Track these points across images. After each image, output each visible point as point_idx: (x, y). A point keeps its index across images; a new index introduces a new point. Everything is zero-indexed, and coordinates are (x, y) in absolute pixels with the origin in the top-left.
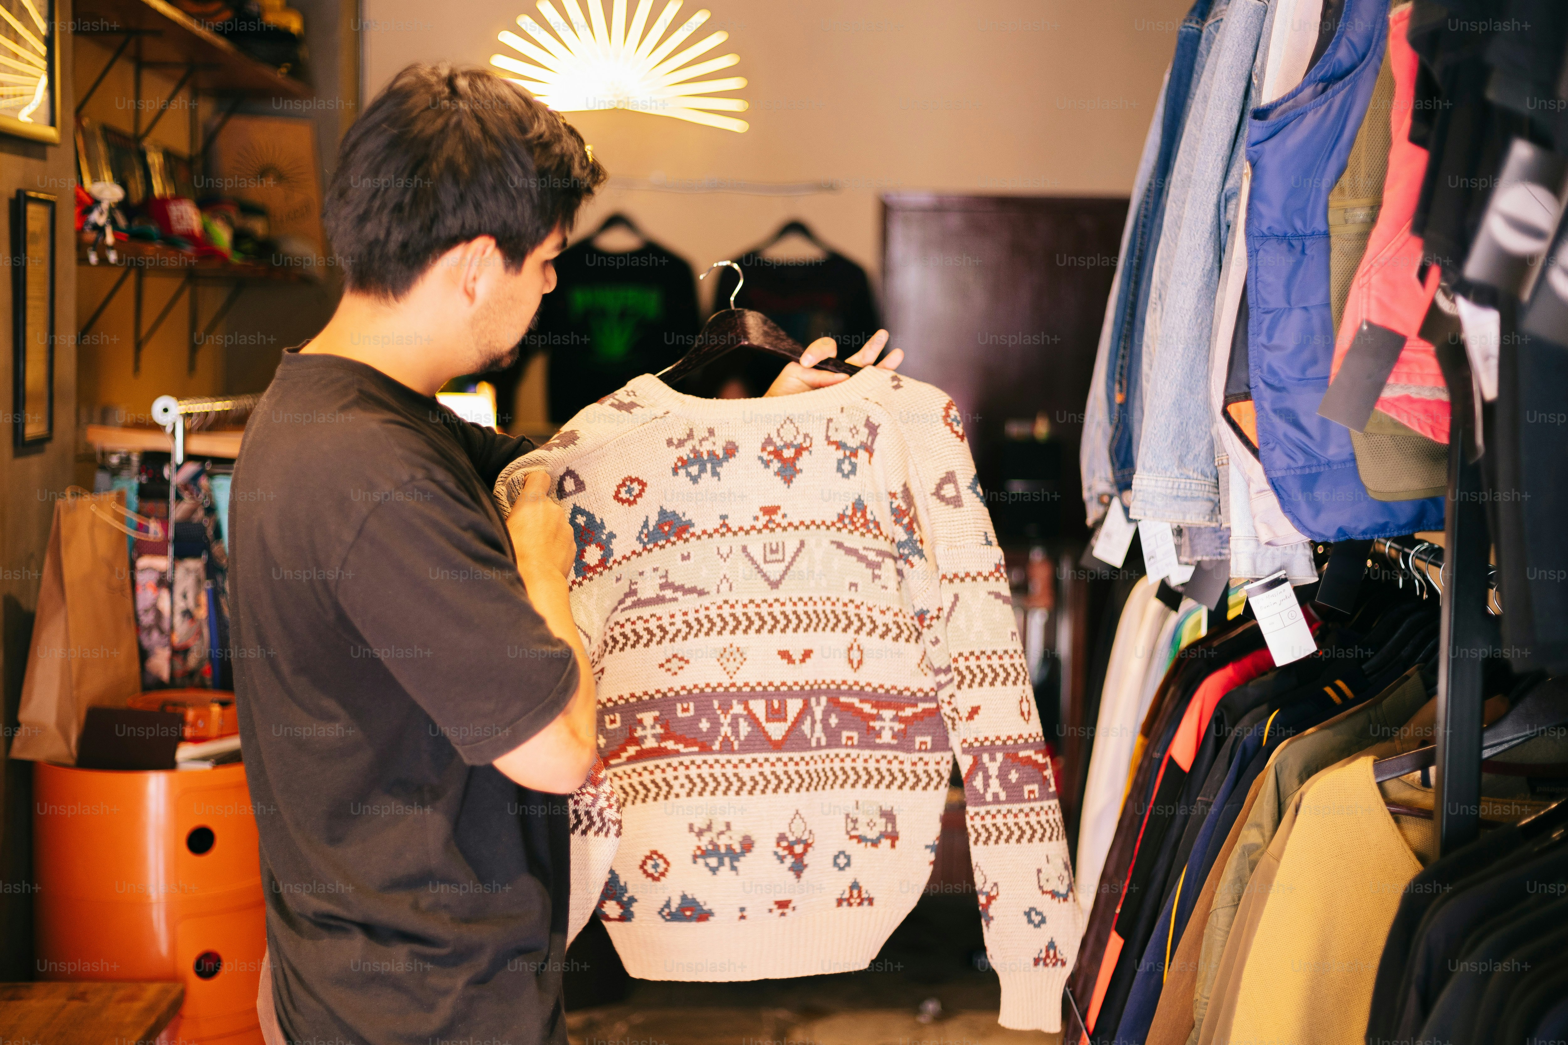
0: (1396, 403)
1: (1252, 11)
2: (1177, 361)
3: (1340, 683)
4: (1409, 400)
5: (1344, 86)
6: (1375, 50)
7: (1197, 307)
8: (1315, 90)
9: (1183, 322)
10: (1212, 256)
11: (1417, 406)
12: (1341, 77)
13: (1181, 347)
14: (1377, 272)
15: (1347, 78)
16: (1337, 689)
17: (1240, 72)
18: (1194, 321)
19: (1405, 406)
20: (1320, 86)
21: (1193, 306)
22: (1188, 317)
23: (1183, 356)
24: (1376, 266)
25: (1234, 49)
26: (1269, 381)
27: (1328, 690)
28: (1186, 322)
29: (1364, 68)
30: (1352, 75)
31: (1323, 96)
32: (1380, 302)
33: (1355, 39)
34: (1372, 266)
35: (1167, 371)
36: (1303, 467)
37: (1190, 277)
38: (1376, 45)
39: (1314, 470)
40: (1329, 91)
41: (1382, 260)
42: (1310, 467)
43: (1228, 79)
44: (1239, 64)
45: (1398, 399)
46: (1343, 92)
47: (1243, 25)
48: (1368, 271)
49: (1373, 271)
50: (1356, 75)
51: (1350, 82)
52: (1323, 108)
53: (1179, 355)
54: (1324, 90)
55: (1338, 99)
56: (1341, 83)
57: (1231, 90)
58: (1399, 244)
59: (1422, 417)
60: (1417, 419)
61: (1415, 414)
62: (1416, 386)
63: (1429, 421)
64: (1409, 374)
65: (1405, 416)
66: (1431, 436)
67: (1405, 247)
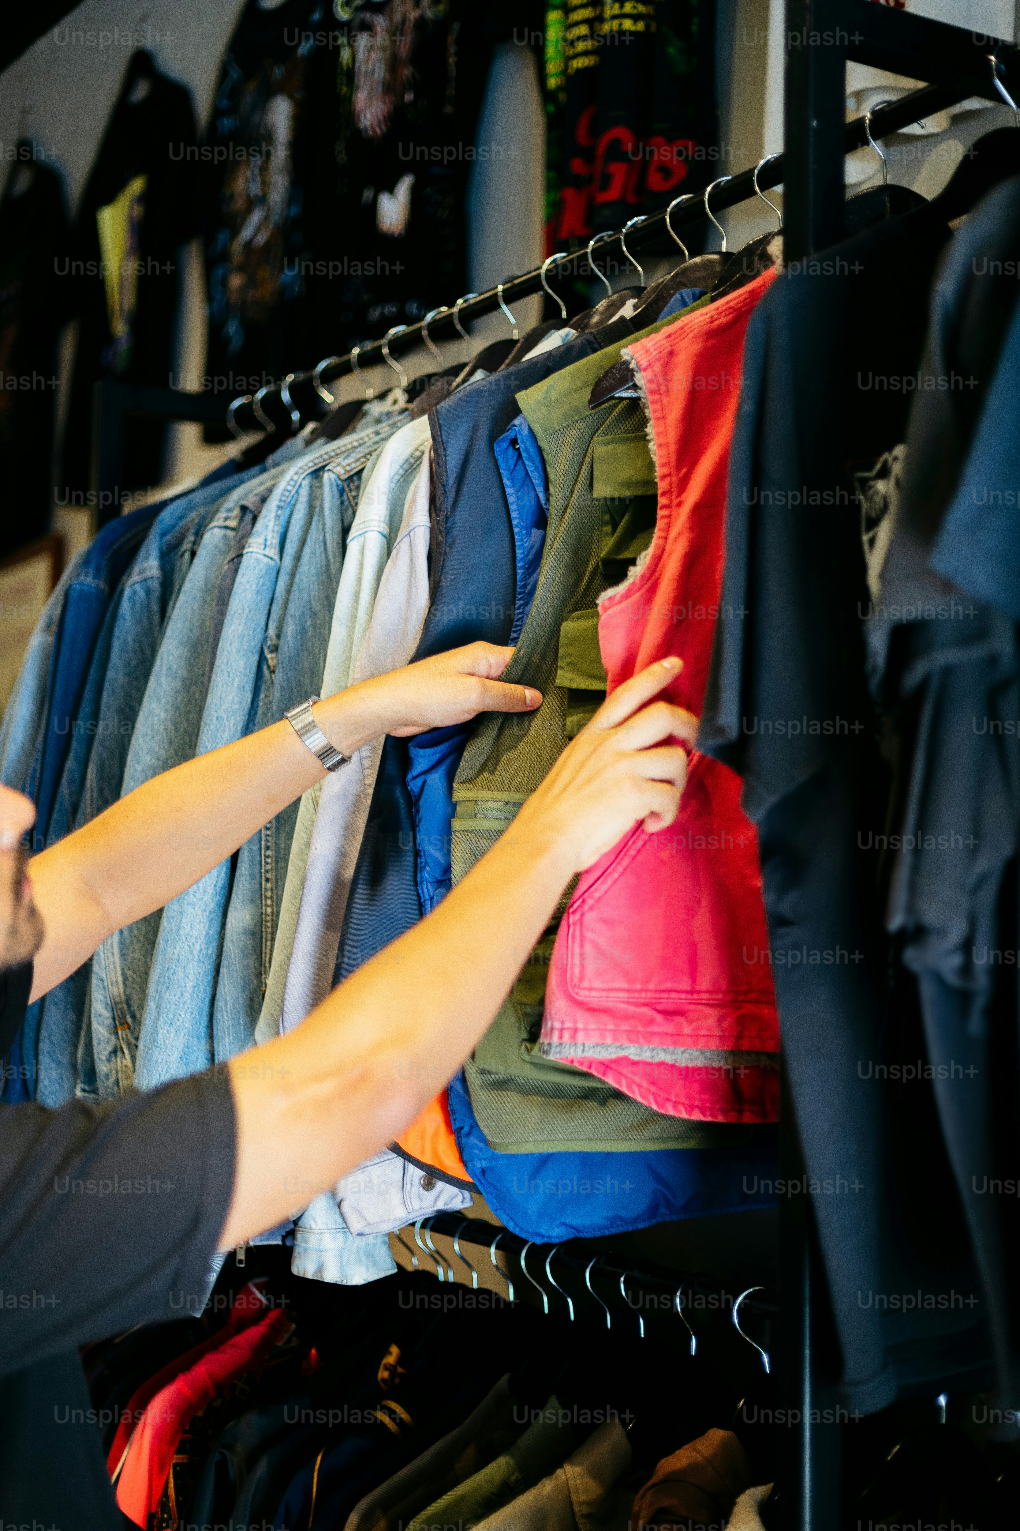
0: (614, 1066)
1: (263, 571)
2: (185, 1003)
3: (393, 1405)
4: (629, 1063)
7: (208, 934)
9: (191, 953)
10: (224, 869)
13: (190, 984)
14: (591, 908)
16: (391, 1412)
17: (252, 644)
18: (204, 951)
21: (204, 933)
22: (197, 947)
23: (192, 996)
24: (589, 902)
25: (245, 615)
27: (380, 1415)
28: (196, 953)
32: (595, 946)
34: (583, 902)
35: (171, 1016)
37: (198, 895)
41: (597, 895)
43: (238, 651)
44: (251, 633)
45: (618, 1061)
47: (254, 586)
48: (580, 908)
49: (585, 908)
53: (187, 995)
57: (242, 665)
59: (645, 1084)
60: (639, 1086)
61: (636, 1079)
62: (637, 1045)
63: (653, 1089)
64: (629, 1032)
65: (624, 1082)
66: (654, 1107)
67: (622, 878)
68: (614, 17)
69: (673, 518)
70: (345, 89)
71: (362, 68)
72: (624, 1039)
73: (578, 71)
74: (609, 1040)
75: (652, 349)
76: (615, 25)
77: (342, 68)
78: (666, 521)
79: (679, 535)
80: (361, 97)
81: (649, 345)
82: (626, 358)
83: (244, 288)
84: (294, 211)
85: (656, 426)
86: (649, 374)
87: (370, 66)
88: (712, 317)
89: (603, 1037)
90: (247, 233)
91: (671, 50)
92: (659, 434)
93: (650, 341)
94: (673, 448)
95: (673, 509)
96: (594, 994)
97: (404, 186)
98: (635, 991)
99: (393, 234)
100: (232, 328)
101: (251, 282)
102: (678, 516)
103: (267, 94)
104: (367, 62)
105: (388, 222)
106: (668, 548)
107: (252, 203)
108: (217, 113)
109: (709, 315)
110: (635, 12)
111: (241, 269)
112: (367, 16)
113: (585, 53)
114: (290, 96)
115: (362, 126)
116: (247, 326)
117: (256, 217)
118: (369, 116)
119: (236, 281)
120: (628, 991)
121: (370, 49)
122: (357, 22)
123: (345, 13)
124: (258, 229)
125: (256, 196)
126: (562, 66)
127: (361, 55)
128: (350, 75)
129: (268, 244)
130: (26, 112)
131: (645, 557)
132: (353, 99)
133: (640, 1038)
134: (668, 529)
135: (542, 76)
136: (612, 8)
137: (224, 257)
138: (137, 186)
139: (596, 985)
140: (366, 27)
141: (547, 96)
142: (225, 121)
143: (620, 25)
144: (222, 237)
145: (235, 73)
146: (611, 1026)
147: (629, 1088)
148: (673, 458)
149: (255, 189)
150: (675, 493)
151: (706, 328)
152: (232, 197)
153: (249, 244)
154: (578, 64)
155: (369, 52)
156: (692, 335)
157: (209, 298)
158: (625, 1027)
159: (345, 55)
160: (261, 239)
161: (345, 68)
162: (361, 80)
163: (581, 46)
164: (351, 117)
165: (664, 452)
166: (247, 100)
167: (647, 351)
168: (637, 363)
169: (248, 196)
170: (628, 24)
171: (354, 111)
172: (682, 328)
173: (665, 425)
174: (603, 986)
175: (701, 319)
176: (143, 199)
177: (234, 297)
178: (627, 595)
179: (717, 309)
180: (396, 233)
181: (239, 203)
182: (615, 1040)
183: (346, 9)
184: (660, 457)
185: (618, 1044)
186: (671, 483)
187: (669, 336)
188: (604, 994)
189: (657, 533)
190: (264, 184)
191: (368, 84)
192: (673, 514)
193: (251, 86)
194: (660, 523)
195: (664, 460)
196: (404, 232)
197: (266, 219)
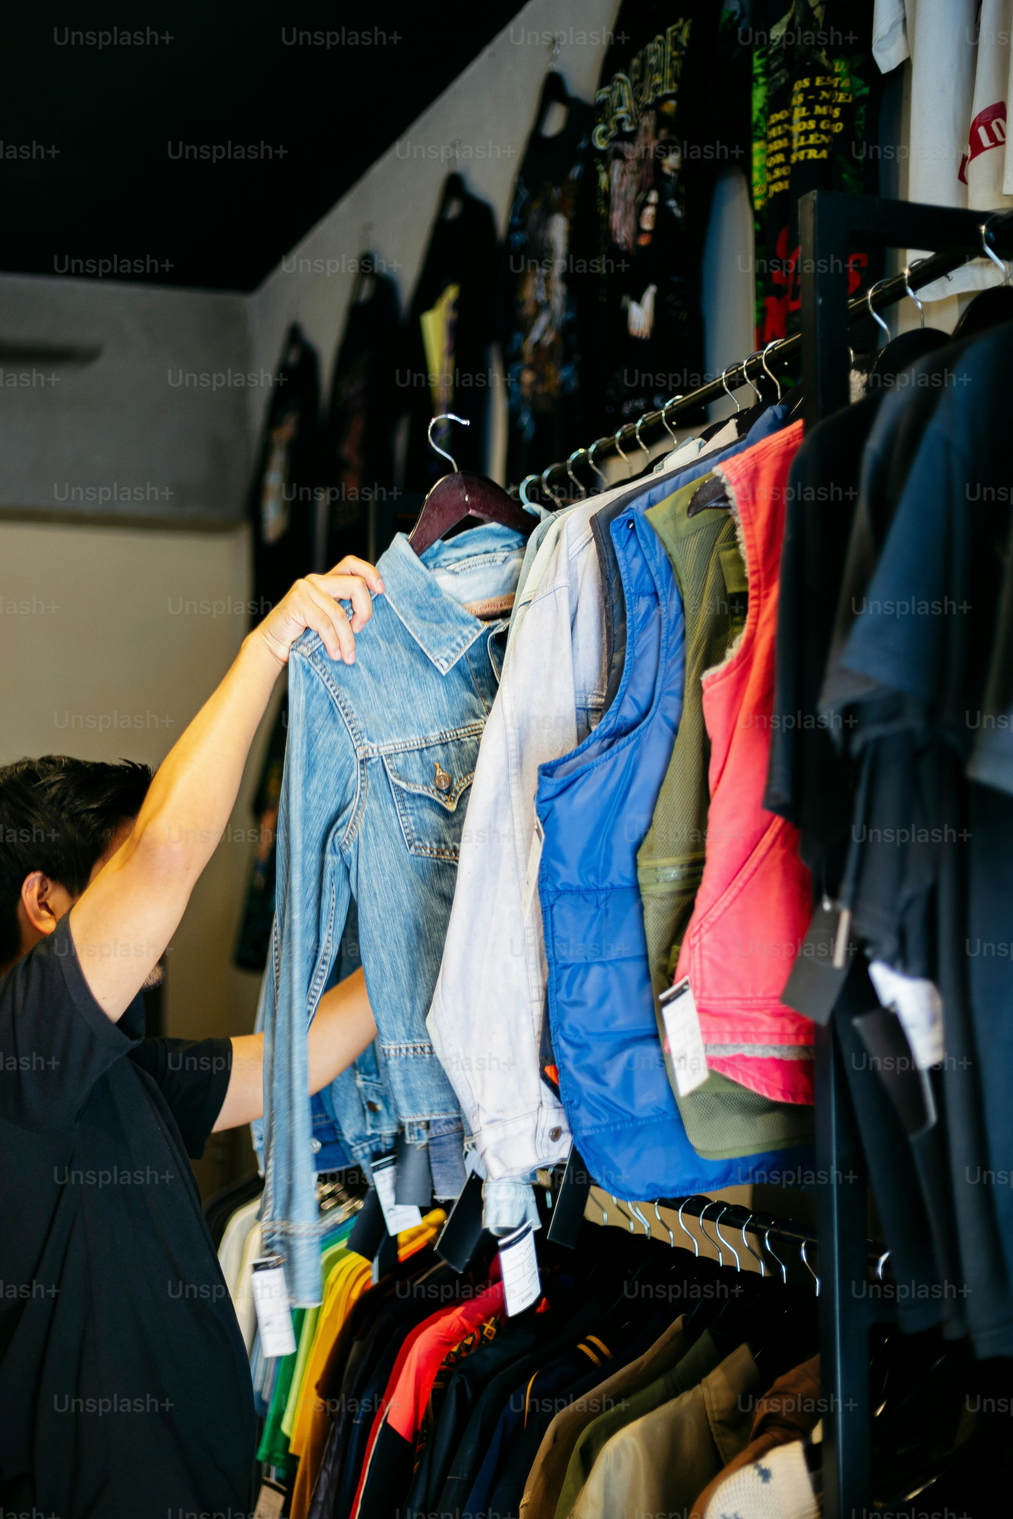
0: (732, 1063)
3: (594, 1339)
4: (744, 1059)
5: (629, 742)
6: (657, 706)
8: (600, 747)
11: (751, 1064)
12: (626, 734)
14: (707, 931)
15: (632, 734)
16: (593, 1347)
19: (739, 1064)
20: (606, 742)
24: (706, 926)
26: (571, 1038)
27: (582, 1346)
29: (648, 725)
30: (636, 731)
31: (608, 752)
32: (713, 962)
33: (638, 698)
34: (701, 926)
36: (607, 1126)
38: (658, 703)
39: (619, 1127)
40: (615, 748)
41: (712, 920)
42: (615, 1124)
45: (733, 1059)
46: (629, 748)
48: (699, 931)
49: (703, 931)
50: (640, 731)
51: (634, 737)
52: (609, 764)
54: (610, 745)
55: (624, 754)
56: (624, 740)
58: (726, 903)
59: (757, 1076)
60: (753, 1078)
61: (751, 1072)
62: (750, 1044)
63: (764, 1080)
64: (744, 1033)
65: (740, 1075)
66: (766, 1095)
67: (733, 906)
68: (801, 148)
69: (762, 607)
70: (603, 211)
71: (616, 190)
72: (739, 1038)
73: (775, 193)
74: (727, 1040)
75: (740, 467)
76: (801, 155)
77: (600, 190)
78: (755, 609)
79: (767, 621)
80: (616, 217)
81: (737, 464)
82: (718, 474)
83: (534, 384)
84: (570, 316)
85: (745, 530)
86: (739, 487)
87: (623, 190)
88: (788, 440)
89: (722, 1038)
90: (535, 335)
91: (845, 176)
92: (748, 537)
93: (738, 460)
94: (760, 549)
95: (762, 599)
96: (714, 1002)
97: (649, 295)
98: (747, 999)
99: (641, 337)
100: (525, 419)
101: (541, 378)
102: (765, 605)
103: (548, 211)
104: (621, 184)
105: (637, 328)
106: (758, 632)
107: (541, 307)
108: (512, 229)
109: (785, 439)
110: (819, 142)
111: (531, 367)
112: (620, 145)
113: (782, 179)
114: (566, 215)
115: (618, 240)
116: (537, 417)
117: (543, 320)
118: (623, 233)
119: (528, 377)
120: (741, 999)
121: (623, 173)
122: (612, 151)
123: (602, 143)
124: (544, 332)
125: (543, 301)
126: (765, 190)
127: (615, 180)
128: (607, 197)
129: (552, 345)
130: (368, 228)
131: (740, 640)
132: (610, 217)
133: (753, 1037)
134: (757, 616)
135: (752, 199)
136: (799, 141)
137: (518, 356)
138: (451, 293)
139: (715, 994)
140: (619, 155)
141: (758, 216)
142: (517, 237)
143: (806, 155)
144: (518, 337)
145: (525, 194)
146: (728, 1028)
147: (744, 1079)
148: (760, 557)
149: (542, 296)
150: (763, 586)
151: (784, 449)
152: (523, 303)
153: (537, 344)
154: (776, 188)
155: (622, 176)
156: (772, 455)
157: (509, 392)
158: (740, 1028)
159: (603, 179)
160: (549, 339)
161: (603, 192)
162: (616, 201)
163: (778, 173)
164: (609, 234)
165: (752, 551)
166: (534, 218)
167: (736, 468)
168: (728, 478)
169: (536, 301)
170: (813, 154)
171: (611, 228)
172: (763, 449)
173: (753, 530)
174: (721, 995)
175: (779, 441)
176: (457, 305)
177: (526, 391)
178: (727, 672)
179: (792, 433)
180: (644, 337)
181: (529, 309)
182: (733, 1039)
183: (603, 140)
184: (750, 556)
185: (735, 1044)
186: (759, 578)
187: (753, 456)
188: (722, 1002)
189: (749, 619)
190: (548, 291)
191: (622, 204)
192: (762, 603)
193: (536, 206)
194: (751, 612)
195: (753, 559)
196: (649, 336)
197: (550, 323)
